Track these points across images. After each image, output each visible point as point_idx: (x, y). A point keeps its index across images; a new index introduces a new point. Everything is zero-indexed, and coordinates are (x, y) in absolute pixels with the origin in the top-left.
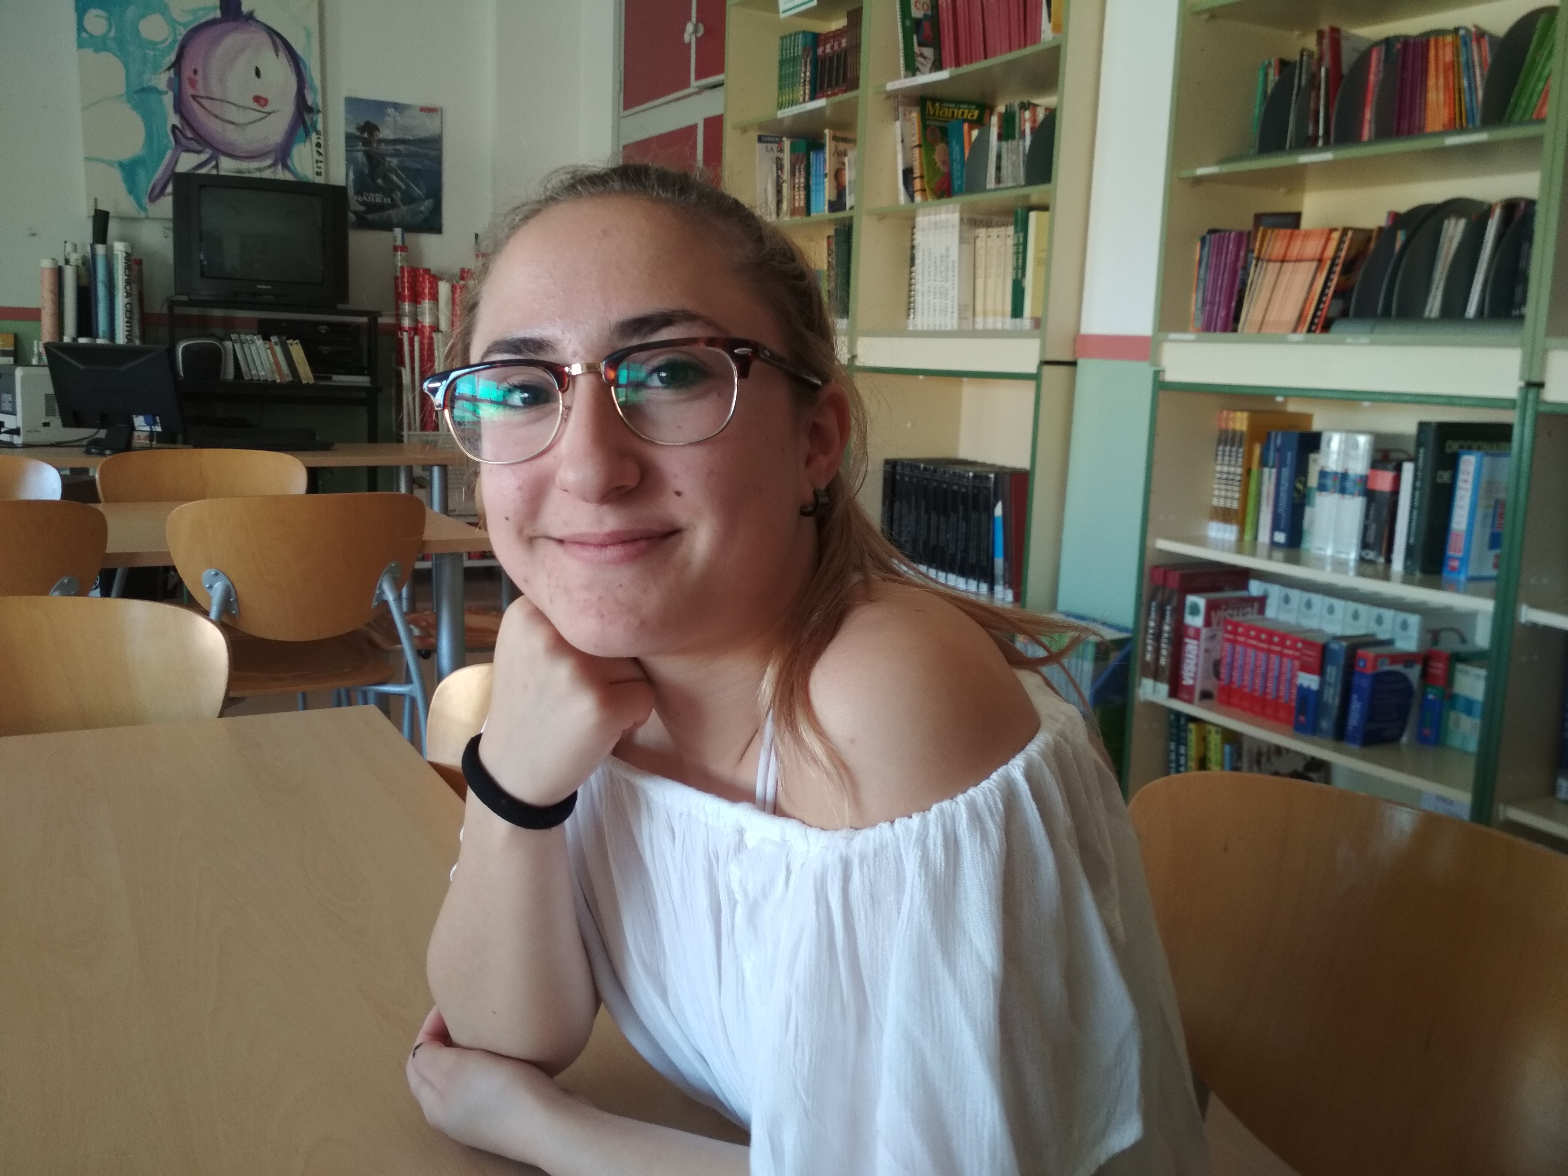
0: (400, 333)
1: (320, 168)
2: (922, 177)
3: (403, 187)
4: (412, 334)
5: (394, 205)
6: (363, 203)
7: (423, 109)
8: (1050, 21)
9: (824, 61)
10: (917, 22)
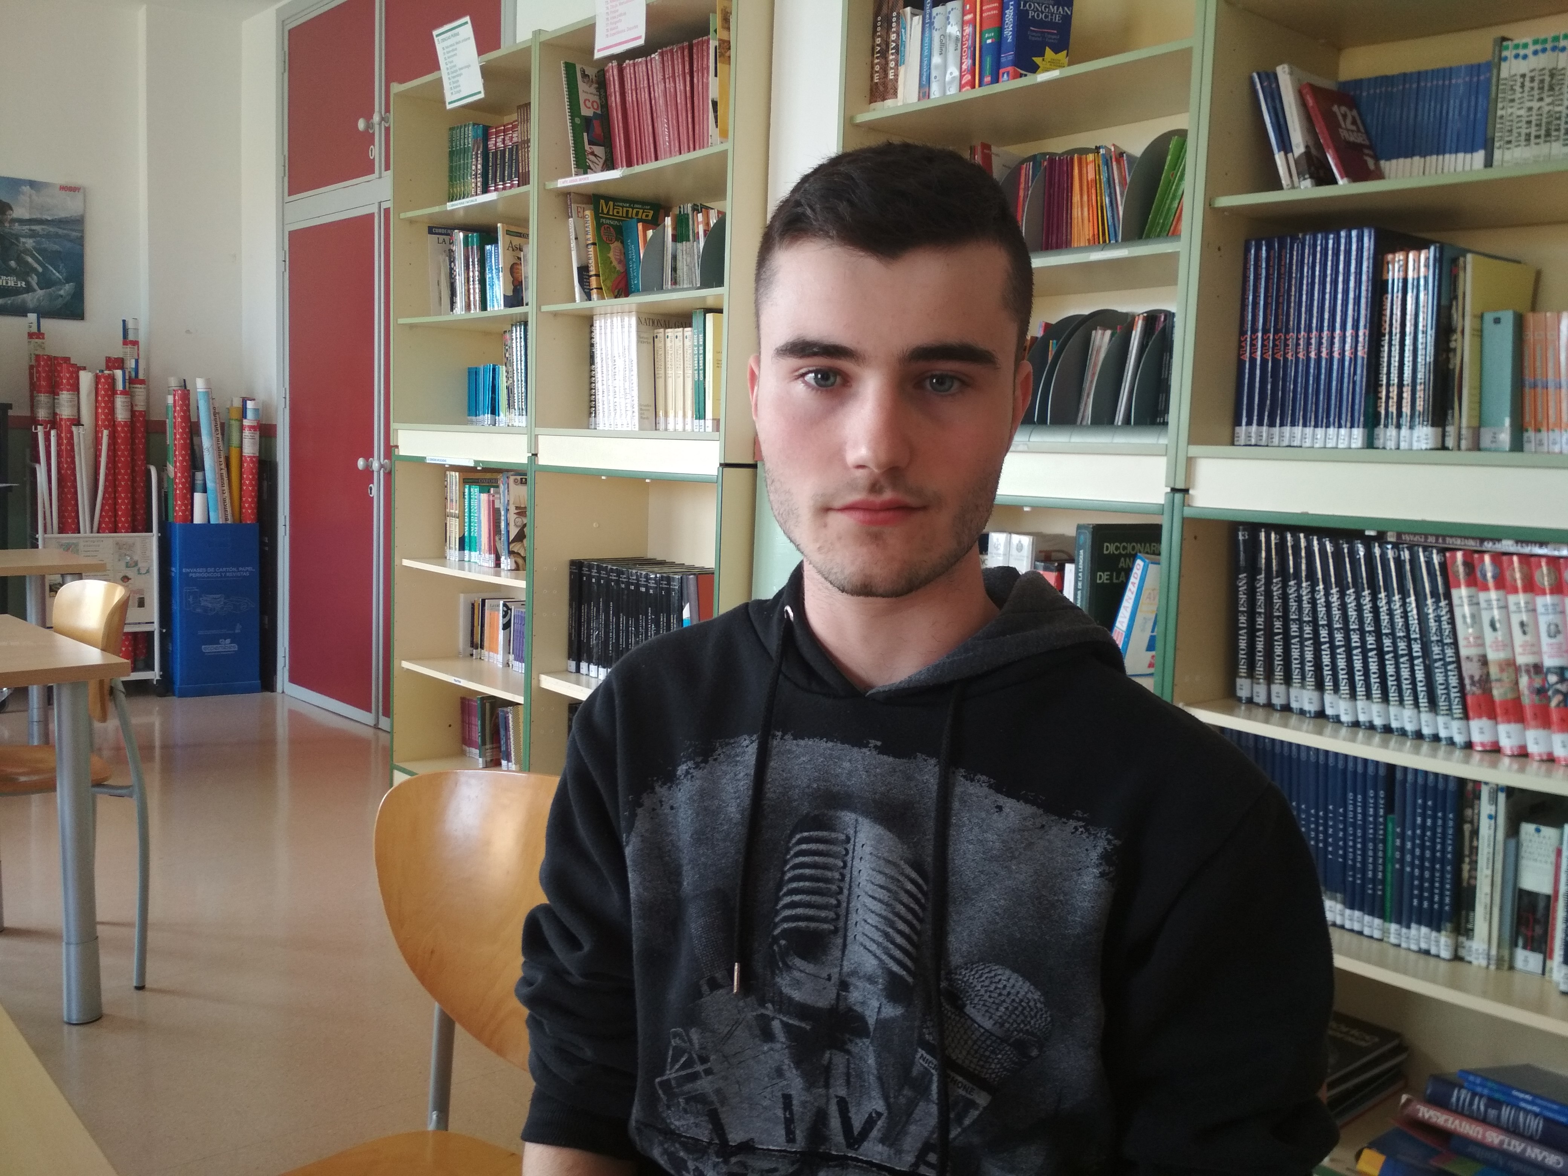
0: (33, 427)
2: (597, 275)
3: (40, 270)
4: (49, 429)
5: (29, 289)
7: (63, 188)
8: (717, 126)
9: (495, 154)
10: (587, 121)
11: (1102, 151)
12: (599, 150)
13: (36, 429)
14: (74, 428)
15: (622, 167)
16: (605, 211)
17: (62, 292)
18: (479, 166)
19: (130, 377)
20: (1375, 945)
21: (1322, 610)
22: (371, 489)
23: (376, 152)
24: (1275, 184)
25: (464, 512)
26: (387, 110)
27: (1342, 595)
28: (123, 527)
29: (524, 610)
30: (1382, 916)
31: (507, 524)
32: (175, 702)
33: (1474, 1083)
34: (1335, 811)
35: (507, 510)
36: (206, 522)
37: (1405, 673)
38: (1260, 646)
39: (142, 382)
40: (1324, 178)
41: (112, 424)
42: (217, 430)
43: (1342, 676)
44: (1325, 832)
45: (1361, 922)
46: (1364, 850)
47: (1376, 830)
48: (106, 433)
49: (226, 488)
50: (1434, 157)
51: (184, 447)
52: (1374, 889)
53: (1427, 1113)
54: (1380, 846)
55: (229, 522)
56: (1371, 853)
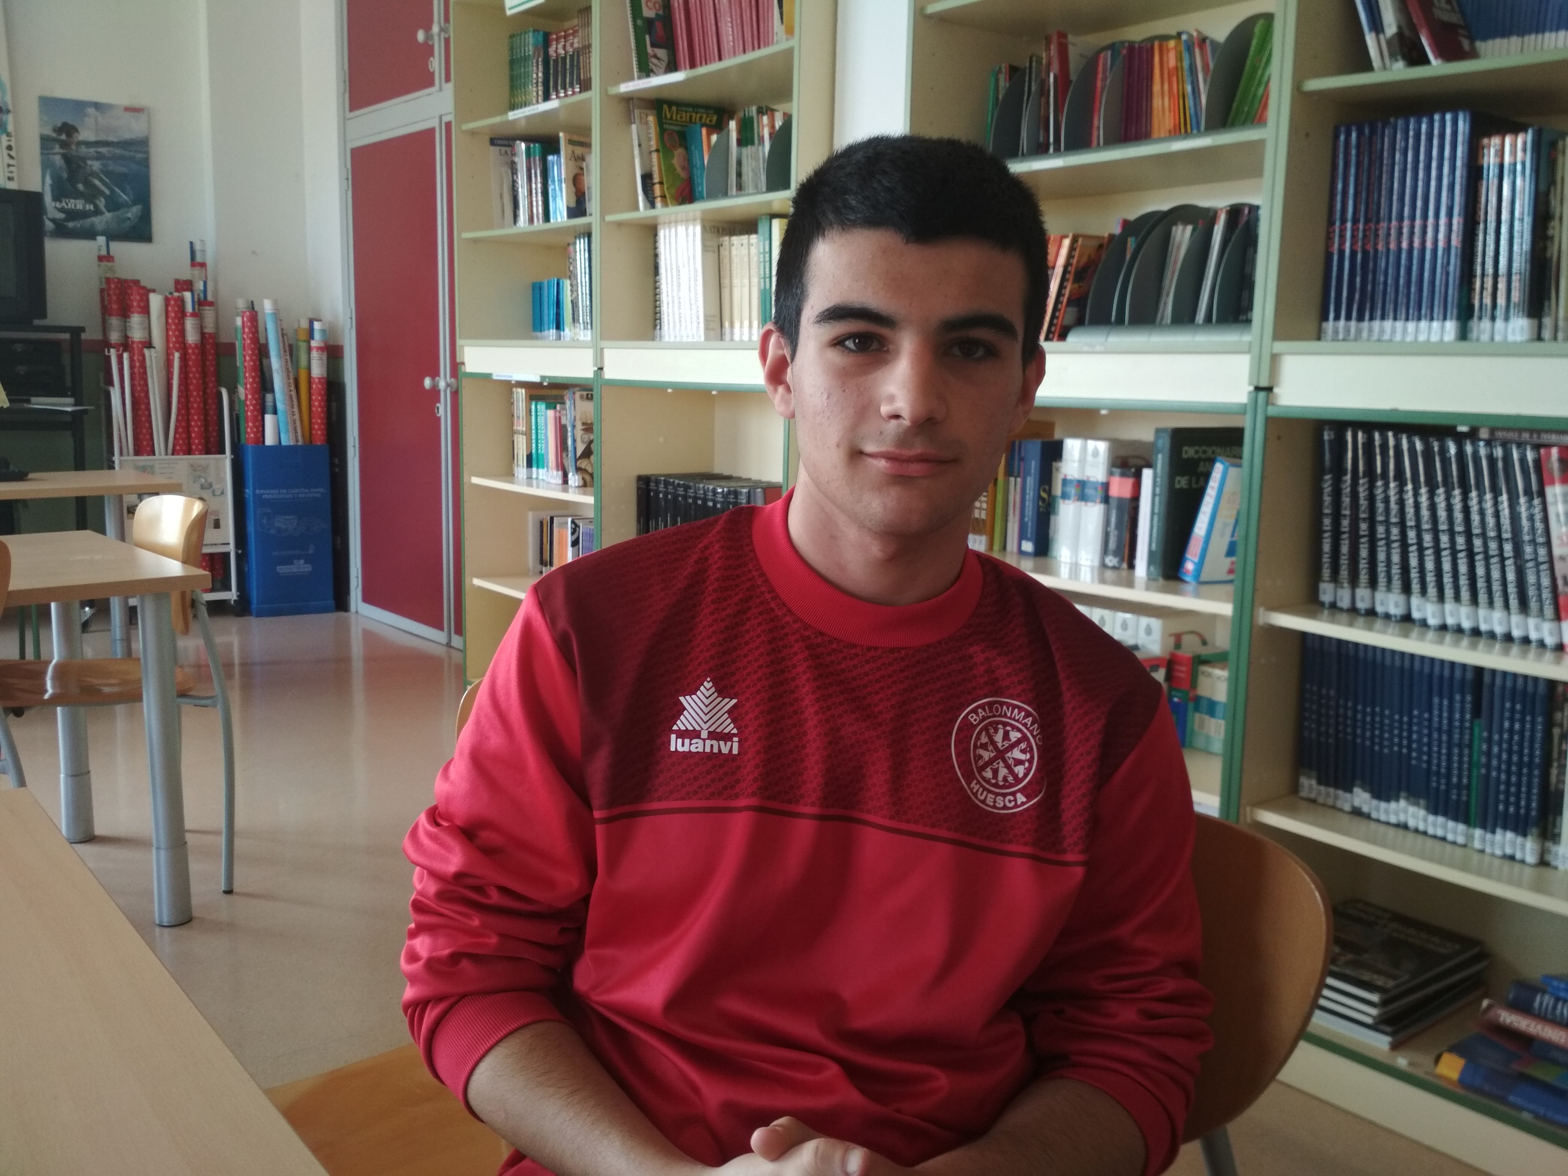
0: (106, 350)
1: (11, 172)
2: (661, 183)
3: (107, 192)
4: (121, 352)
5: (97, 212)
6: (62, 210)
7: (128, 109)
8: (782, 22)
9: (556, 61)
10: (649, 22)
11: (1184, 37)
12: (662, 53)
13: (109, 351)
14: (146, 351)
15: (685, 68)
16: (669, 116)
17: (129, 215)
18: (540, 74)
19: (199, 299)
20: (1459, 851)
21: (1410, 510)
22: (438, 408)
23: (436, 64)
24: (1365, 65)
25: (531, 429)
26: (447, 20)
27: (1432, 495)
28: (197, 449)
29: (592, 527)
30: (1467, 821)
31: (574, 441)
32: (253, 622)
33: (1558, 988)
34: (1420, 717)
35: (574, 427)
36: (277, 443)
37: (1496, 574)
38: (1345, 549)
39: (211, 304)
40: (1417, 58)
41: (183, 346)
42: (285, 351)
43: (1430, 578)
44: (1409, 738)
45: (1445, 827)
46: (1449, 755)
47: (1462, 734)
48: (177, 355)
49: (296, 410)
50: (1533, 37)
51: (254, 369)
52: (1459, 795)
53: (1508, 1018)
54: (1466, 751)
55: (300, 443)
56: (1456, 758)
